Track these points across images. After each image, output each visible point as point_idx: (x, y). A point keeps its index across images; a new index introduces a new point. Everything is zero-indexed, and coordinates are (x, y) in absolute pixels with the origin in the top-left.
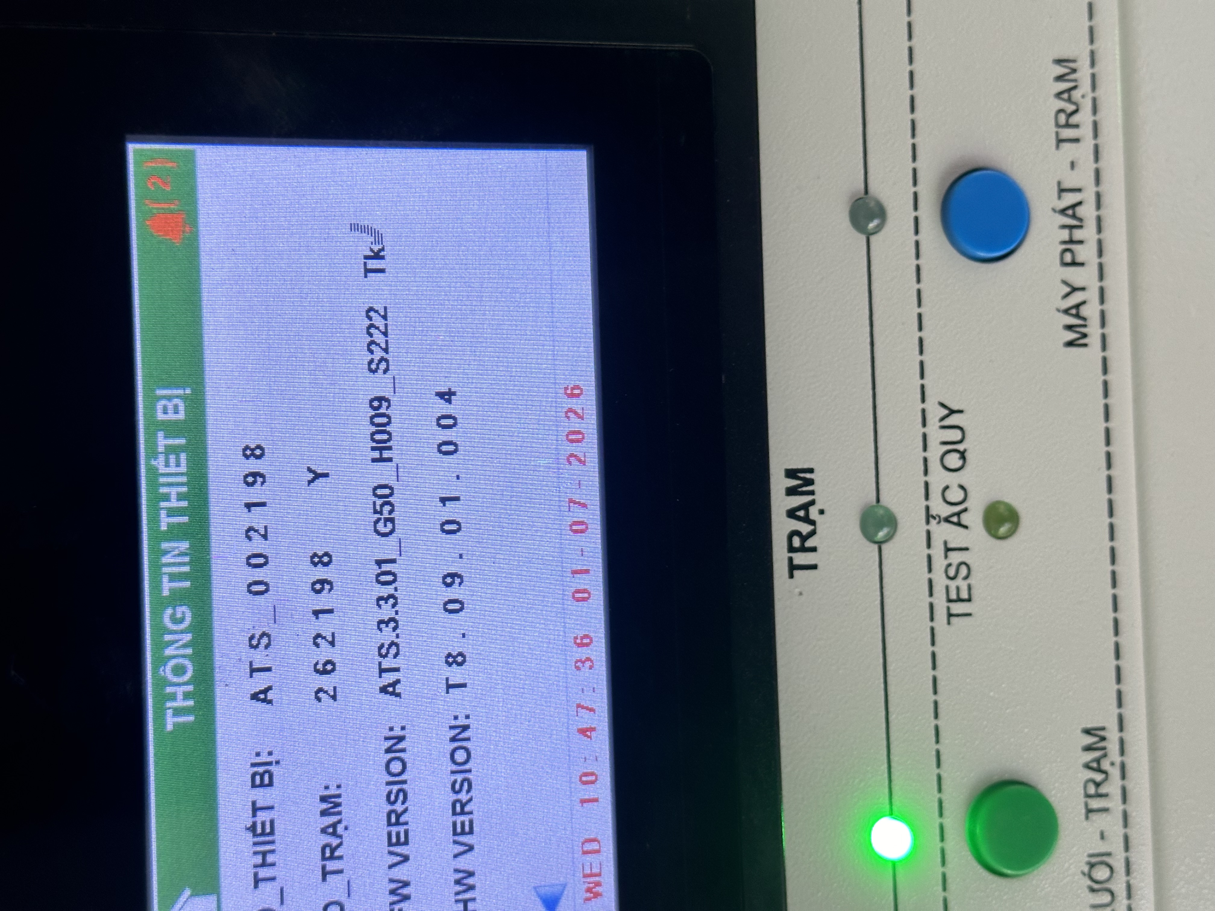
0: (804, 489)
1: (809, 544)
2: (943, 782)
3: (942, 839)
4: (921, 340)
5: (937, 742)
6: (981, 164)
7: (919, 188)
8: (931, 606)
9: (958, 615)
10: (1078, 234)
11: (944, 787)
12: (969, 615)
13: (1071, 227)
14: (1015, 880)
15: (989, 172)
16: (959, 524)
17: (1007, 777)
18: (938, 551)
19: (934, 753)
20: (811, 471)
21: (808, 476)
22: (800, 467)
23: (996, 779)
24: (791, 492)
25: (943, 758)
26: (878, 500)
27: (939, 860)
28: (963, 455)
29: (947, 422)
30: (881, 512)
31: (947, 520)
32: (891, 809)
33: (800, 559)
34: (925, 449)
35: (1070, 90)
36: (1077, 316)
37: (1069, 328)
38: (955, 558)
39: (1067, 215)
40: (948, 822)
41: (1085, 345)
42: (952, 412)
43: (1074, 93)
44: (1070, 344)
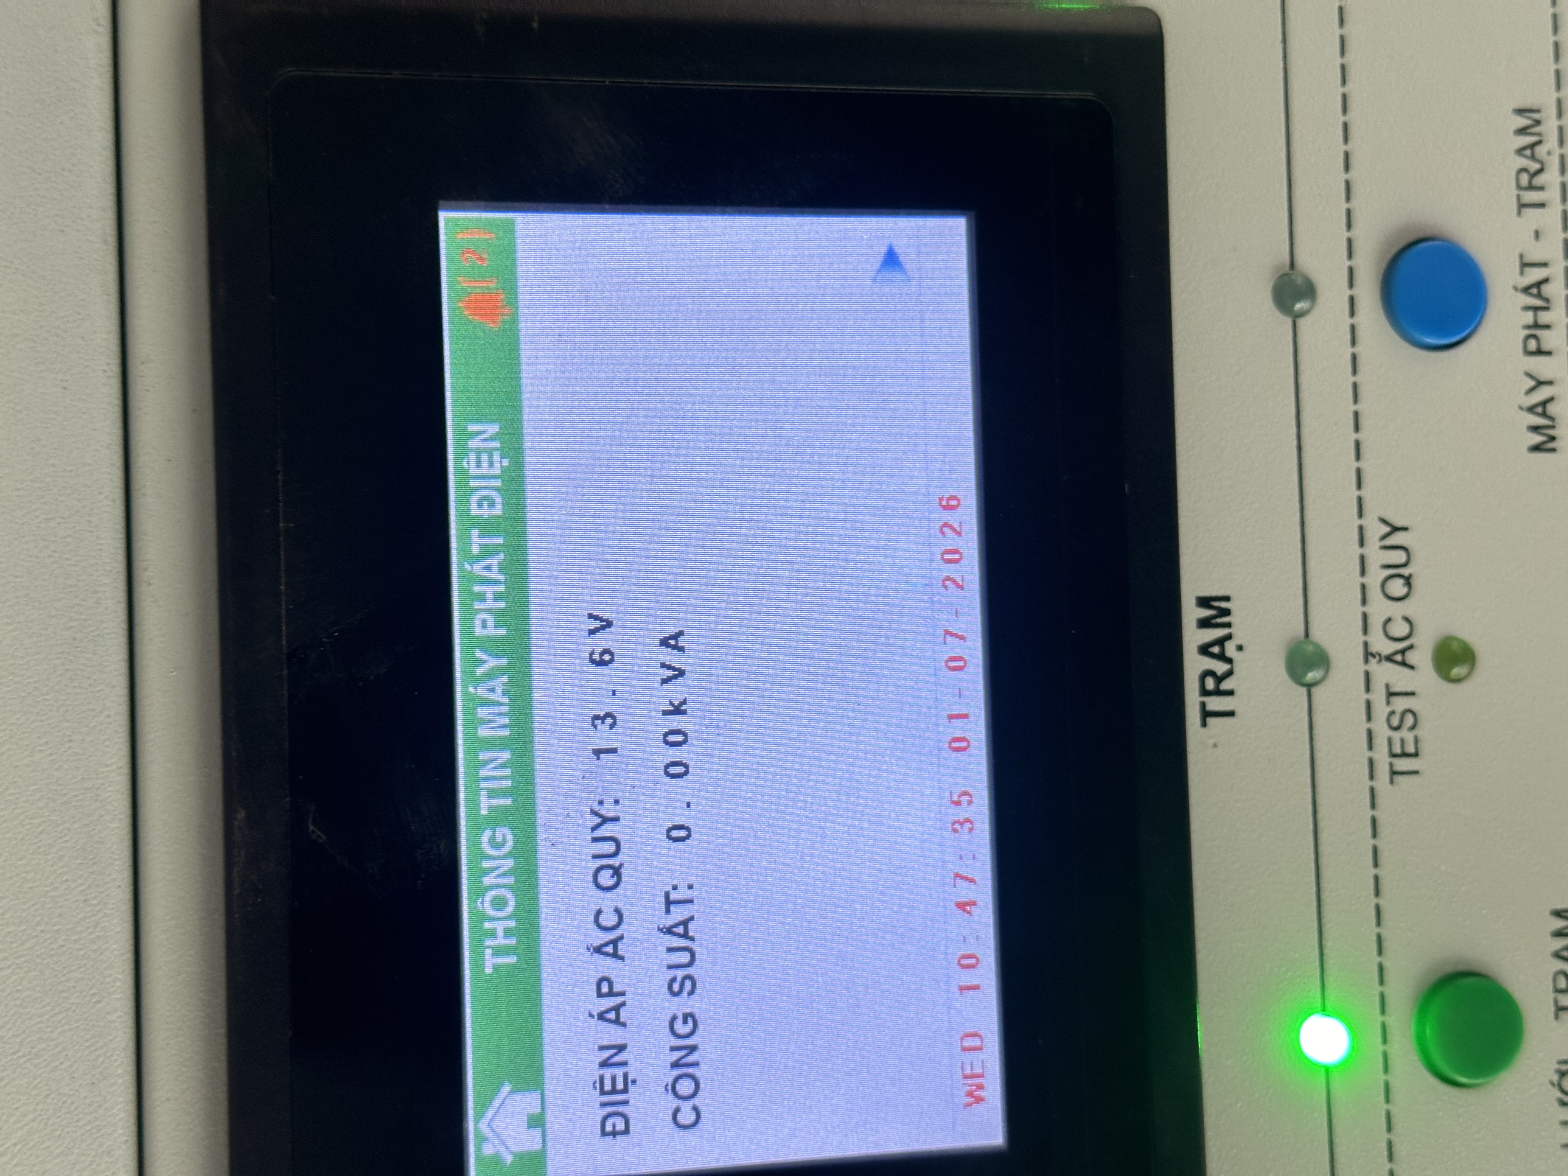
0: (1219, 620)
1: (1225, 685)
2: (1386, 973)
3: (1385, 1041)
4: (1358, 444)
5: (1379, 924)
6: (1428, 233)
7: (1355, 262)
8: (1371, 762)
9: (1403, 773)
10: (1544, 317)
11: (1386, 979)
12: (1416, 772)
13: (1536, 309)
14: (1471, 1091)
15: (1436, 243)
16: (1404, 664)
17: (1461, 968)
18: (1378, 696)
19: (1374, 938)
20: (1227, 599)
21: (1223, 605)
22: (1214, 593)
23: (1450, 969)
24: (1204, 623)
25: (1385, 944)
26: (1307, 635)
27: (1381, 1066)
28: (1408, 581)
29: (1389, 542)
30: (1310, 648)
31: (1389, 658)
32: (1324, 1005)
33: (1215, 704)
34: (1363, 572)
35: (1532, 146)
36: (1544, 414)
37: (1535, 429)
38: (1400, 704)
39: (1531, 295)
40: (1391, 1020)
41: (1553, 450)
42: (1395, 529)
43: (1538, 149)
44: (1536, 448)
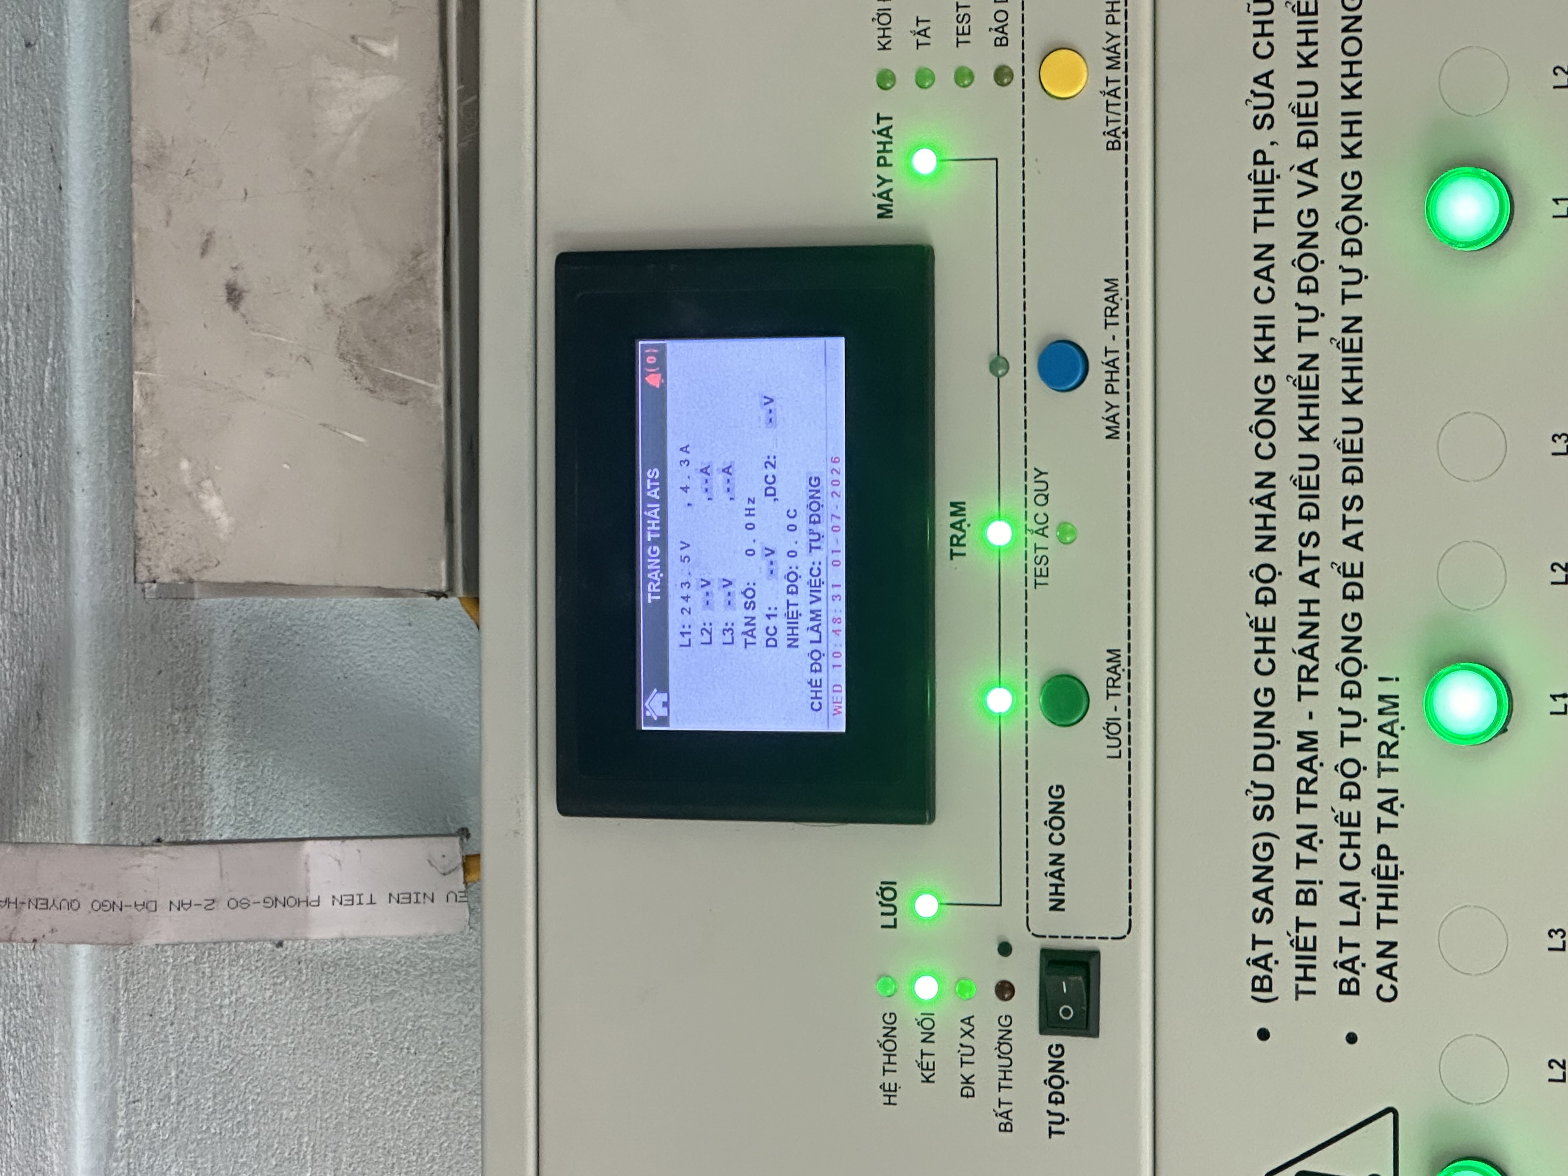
0: (960, 513)
1: (961, 542)
2: (1028, 674)
3: (1027, 703)
4: (1026, 434)
5: (1025, 651)
6: (1062, 338)
7: (1027, 352)
8: (1026, 579)
9: (1040, 584)
10: (1115, 376)
11: (1029, 676)
12: (1047, 584)
13: (1112, 372)
14: (1066, 728)
15: (1067, 342)
16: (1043, 534)
17: (1065, 673)
18: (1030, 549)
19: (1023, 658)
20: (964, 503)
21: (962, 506)
22: (956, 501)
23: (1056, 673)
24: (953, 514)
25: (1028, 661)
27: (1024, 714)
28: (1046, 497)
29: (1038, 479)
31: (1037, 532)
32: (1000, 683)
33: (956, 550)
34: (1026, 490)
35: (1113, 296)
36: (1114, 421)
37: (1108, 428)
38: (1040, 553)
39: (1110, 366)
40: (1030, 694)
41: (1118, 438)
42: (1041, 473)
43: (1115, 298)
44: (1108, 437)
